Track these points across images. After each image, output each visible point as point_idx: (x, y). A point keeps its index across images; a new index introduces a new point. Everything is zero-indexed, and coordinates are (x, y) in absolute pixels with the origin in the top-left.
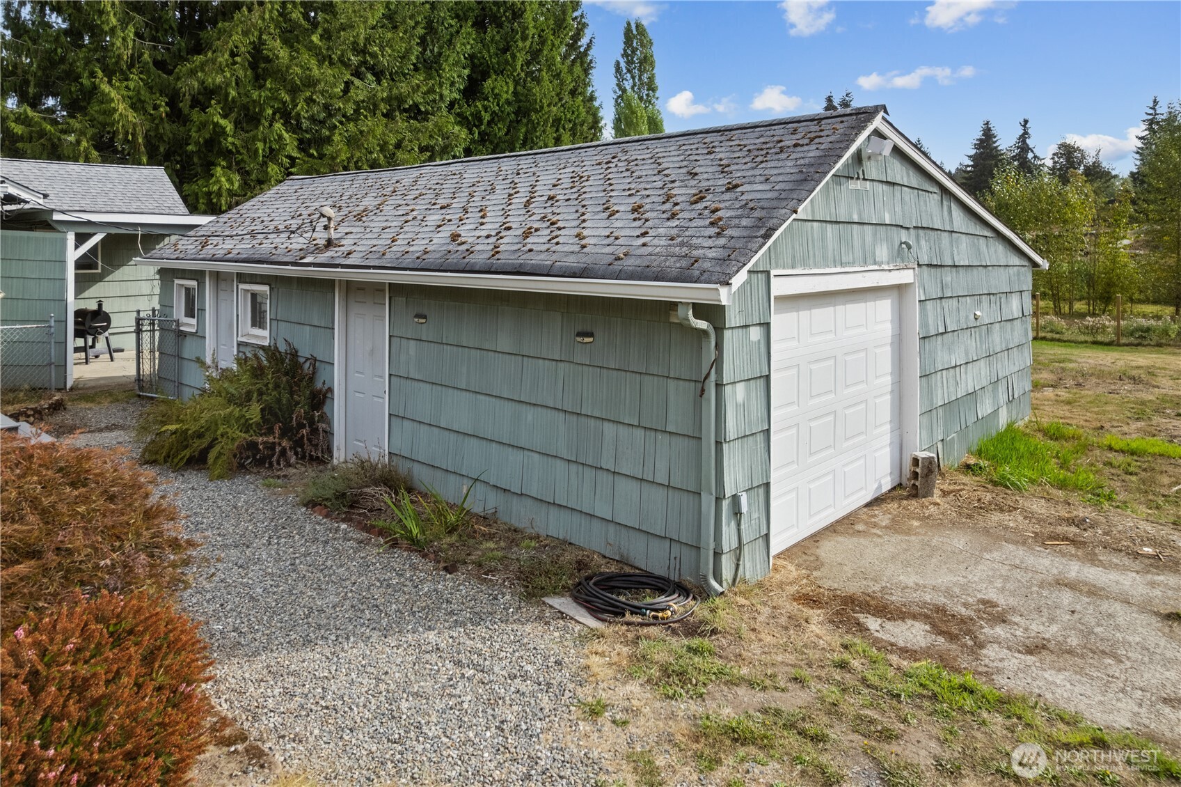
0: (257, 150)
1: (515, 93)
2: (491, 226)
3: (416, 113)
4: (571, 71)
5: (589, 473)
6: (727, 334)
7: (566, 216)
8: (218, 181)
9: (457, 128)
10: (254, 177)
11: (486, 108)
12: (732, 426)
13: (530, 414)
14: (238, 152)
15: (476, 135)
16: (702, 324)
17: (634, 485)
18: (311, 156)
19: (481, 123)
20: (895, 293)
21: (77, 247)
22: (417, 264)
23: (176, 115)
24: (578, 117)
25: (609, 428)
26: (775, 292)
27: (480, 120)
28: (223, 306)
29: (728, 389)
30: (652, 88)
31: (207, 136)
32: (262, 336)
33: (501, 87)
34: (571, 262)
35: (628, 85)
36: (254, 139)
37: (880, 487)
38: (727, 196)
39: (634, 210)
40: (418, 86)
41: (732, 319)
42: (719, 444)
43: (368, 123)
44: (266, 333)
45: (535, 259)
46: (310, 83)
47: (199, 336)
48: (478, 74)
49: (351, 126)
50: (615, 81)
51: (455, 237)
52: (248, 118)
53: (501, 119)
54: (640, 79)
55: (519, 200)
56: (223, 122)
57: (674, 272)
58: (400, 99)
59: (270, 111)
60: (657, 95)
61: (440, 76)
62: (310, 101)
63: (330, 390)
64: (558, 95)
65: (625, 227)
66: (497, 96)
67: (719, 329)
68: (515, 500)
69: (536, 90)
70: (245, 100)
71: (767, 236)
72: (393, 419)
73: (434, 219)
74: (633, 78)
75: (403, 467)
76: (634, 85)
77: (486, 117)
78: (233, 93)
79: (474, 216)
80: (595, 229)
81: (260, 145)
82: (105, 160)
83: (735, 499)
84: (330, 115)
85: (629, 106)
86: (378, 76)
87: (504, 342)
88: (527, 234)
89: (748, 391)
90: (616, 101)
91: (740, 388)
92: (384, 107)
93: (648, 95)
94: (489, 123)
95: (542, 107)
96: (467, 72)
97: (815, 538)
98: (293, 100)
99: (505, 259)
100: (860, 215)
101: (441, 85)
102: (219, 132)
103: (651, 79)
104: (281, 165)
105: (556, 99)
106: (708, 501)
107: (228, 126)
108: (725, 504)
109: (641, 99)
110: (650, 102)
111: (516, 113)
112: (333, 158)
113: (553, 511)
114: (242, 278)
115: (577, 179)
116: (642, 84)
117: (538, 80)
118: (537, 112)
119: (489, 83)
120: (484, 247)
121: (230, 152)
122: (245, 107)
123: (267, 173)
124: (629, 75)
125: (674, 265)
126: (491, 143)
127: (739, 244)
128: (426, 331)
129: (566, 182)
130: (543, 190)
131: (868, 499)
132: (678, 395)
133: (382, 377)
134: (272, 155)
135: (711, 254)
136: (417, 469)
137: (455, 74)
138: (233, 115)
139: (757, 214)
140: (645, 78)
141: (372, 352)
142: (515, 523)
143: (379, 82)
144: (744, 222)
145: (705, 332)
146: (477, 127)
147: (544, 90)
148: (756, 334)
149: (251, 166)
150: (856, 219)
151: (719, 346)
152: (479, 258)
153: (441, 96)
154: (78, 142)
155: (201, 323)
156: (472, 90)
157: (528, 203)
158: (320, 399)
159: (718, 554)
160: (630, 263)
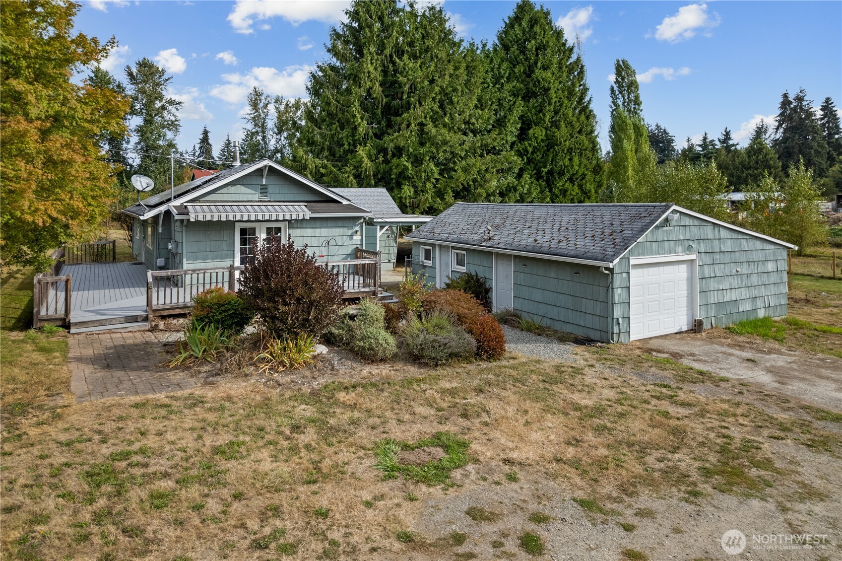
0: (421, 176)
1: (546, 135)
2: (547, 238)
3: (494, 151)
4: (578, 119)
5: (578, 313)
6: (615, 275)
7: (572, 237)
8: (405, 192)
9: (516, 158)
10: (420, 189)
11: (530, 145)
12: (616, 299)
13: (561, 296)
14: (413, 178)
15: (525, 160)
16: (607, 272)
17: (591, 316)
18: (445, 177)
19: (528, 153)
20: (689, 262)
21: (380, 230)
22: (525, 249)
23: (386, 162)
24: (583, 146)
25: (584, 300)
26: (631, 263)
27: (527, 151)
28: (443, 257)
29: (615, 290)
30: (637, 102)
31: (400, 171)
32: (463, 269)
33: (538, 132)
34: (572, 253)
35: (620, 102)
36: (420, 171)
37: (681, 328)
38: (619, 234)
39: (593, 236)
40: (496, 138)
41: (616, 270)
42: (612, 304)
43: (471, 161)
44: (465, 268)
45: (562, 251)
46: (445, 143)
47: (433, 267)
48: (526, 125)
49: (464, 162)
50: (611, 100)
51: (536, 240)
52: (417, 161)
53: (538, 150)
54: (629, 98)
55: (556, 227)
56: (407, 164)
57: (600, 258)
58: (486, 145)
59: (428, 158)
60: (641, 108)
61: (506, 131)
62: (445, 151)
63: (491, 288)
64: (571, 134)
65: (589, 242)
66: (536, 138)
67: (612, 274)
68: (556, 322)
69: (558, 134)
70: (416, 152)
71: (626, 249)
72: (516, 298)
73: (526, 232)
74: (623, 97)
75: (519, 313)
76: (624, 102)
77: (530, 149)
78: (411, 150)
79: (541, 232)
80: (580, 243)
81: (423, 174)
82: (360, 185)
83: (618, 319)
84: (454, 157)
85: (620, 117)
86: (474, 132)
87: (553, 275)
88: (559, 242)
89: (622, 291)
90: (612, 113)
91: (619, 290)
92: (479, 151)
93: (634, 108)
94: (532, 153)
95: (561, 143)
96: (519, 126)
97: (651, 338)
98: (437, 151)
99: (553, 250)
100: (667, 237)
101: (506, 135)
102: (407, 168)
103: (637, 97)
104: (432, 183)
105: (569, 137)
106: (610, 319)
107: (410, 166)
108: (615, 320)
109: (629, 111)
110: (636, 113)
111: (547, 146)
112: (457, 180)
113: (568, 325)
114: (453, 248)
115: (576, 220)
116: (630, 101)
117: (558, 127)
118: (557, 145)
119: (531, 132)
120: (546, 245)
121: (409, 178)
122: (416, 156)
123: (426, 187)
124: (620, 95)
125: (600, 256)
126: (533, 163)
127: (618, 251)
128: (527, 270)
129: (572, 222)
130: (564, 225)
131: (675, 331)
132: (602, 290)
133: (511, 284)
134: (428, 179)
135: (610, 253)
136: (523, 314)
137: (513, 128)
138: (411, 160)
139: (625, 242)
140: (632, 96)
141: (507, 276)
142: (556, 329)
143: (475, 136)
144: (622, 244)
145: (608, 274)
146: (526, 155)
147: (562, 133)
148: (624, 275)
149: (420, 184)
150: (666, 239)
151: (612, 278)
152: (545, 249)
153: (507, 141)
154: (348, 177)
155: (434, 263)
156: (523, 135)
157: (559, 229)
158: (488, 291)
159: (613, 334)
160: (589, 254)
